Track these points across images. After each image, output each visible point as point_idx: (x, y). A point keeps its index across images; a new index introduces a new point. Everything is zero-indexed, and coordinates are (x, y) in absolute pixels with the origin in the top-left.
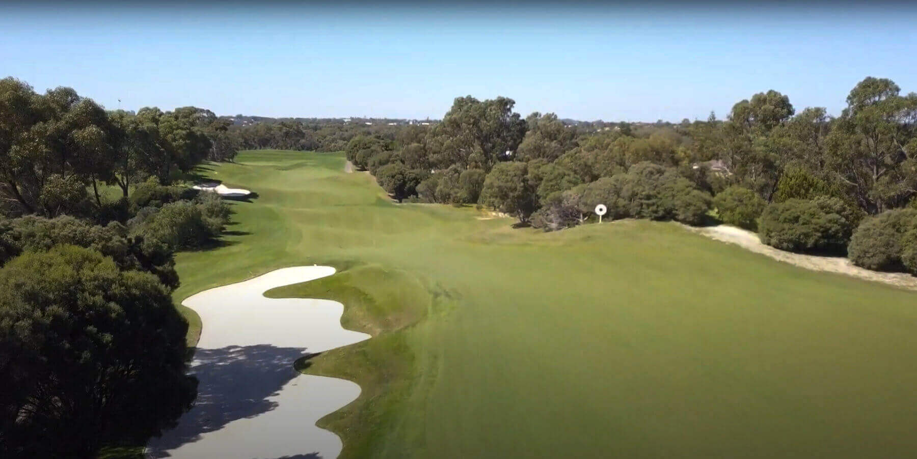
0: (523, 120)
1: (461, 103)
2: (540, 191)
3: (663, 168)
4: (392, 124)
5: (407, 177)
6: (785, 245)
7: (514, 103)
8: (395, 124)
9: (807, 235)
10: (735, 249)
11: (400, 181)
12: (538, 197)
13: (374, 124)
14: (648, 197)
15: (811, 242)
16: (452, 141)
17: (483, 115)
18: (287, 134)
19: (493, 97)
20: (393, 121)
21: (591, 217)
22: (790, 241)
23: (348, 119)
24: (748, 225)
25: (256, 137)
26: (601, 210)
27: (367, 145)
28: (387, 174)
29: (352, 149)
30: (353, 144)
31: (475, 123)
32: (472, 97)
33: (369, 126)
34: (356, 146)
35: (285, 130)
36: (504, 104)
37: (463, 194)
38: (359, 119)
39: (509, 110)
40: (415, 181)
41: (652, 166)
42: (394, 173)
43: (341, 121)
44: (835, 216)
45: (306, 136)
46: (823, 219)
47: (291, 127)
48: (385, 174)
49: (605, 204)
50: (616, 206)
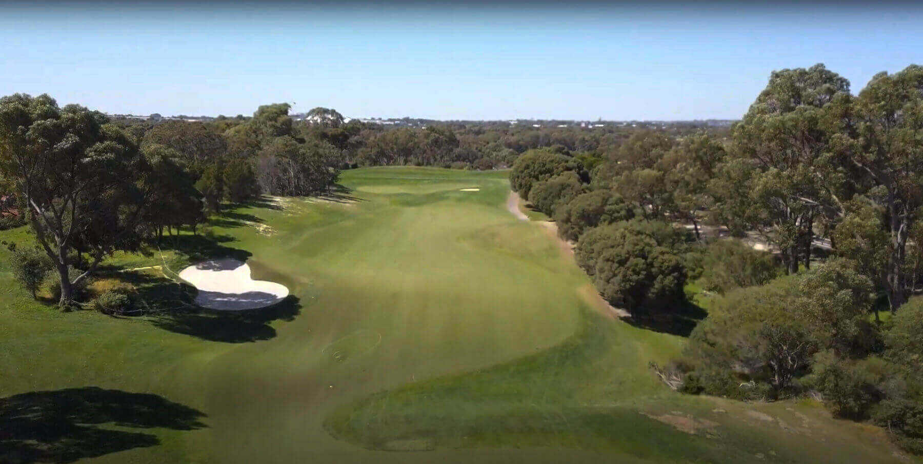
4: (562, 126)
5: (656, 264)
8: (565, 126)
11: (638, 274)
13: (543, 126)
18: (436, 141)
20: (563, 123)
23: (514, 121)
25: (395, 147)
27: (547, 166)
28: (607, 254)
29: (522, 172)
30: (524, 165)
33: (538, 129)
34: (527, 167)
35: (434, 136)
38: (526, 121)
40: (676, 274)
42: (623, 252)
43: (506, 124)
45: (461, 144)
47: (442, 133)
48: (599, 253)
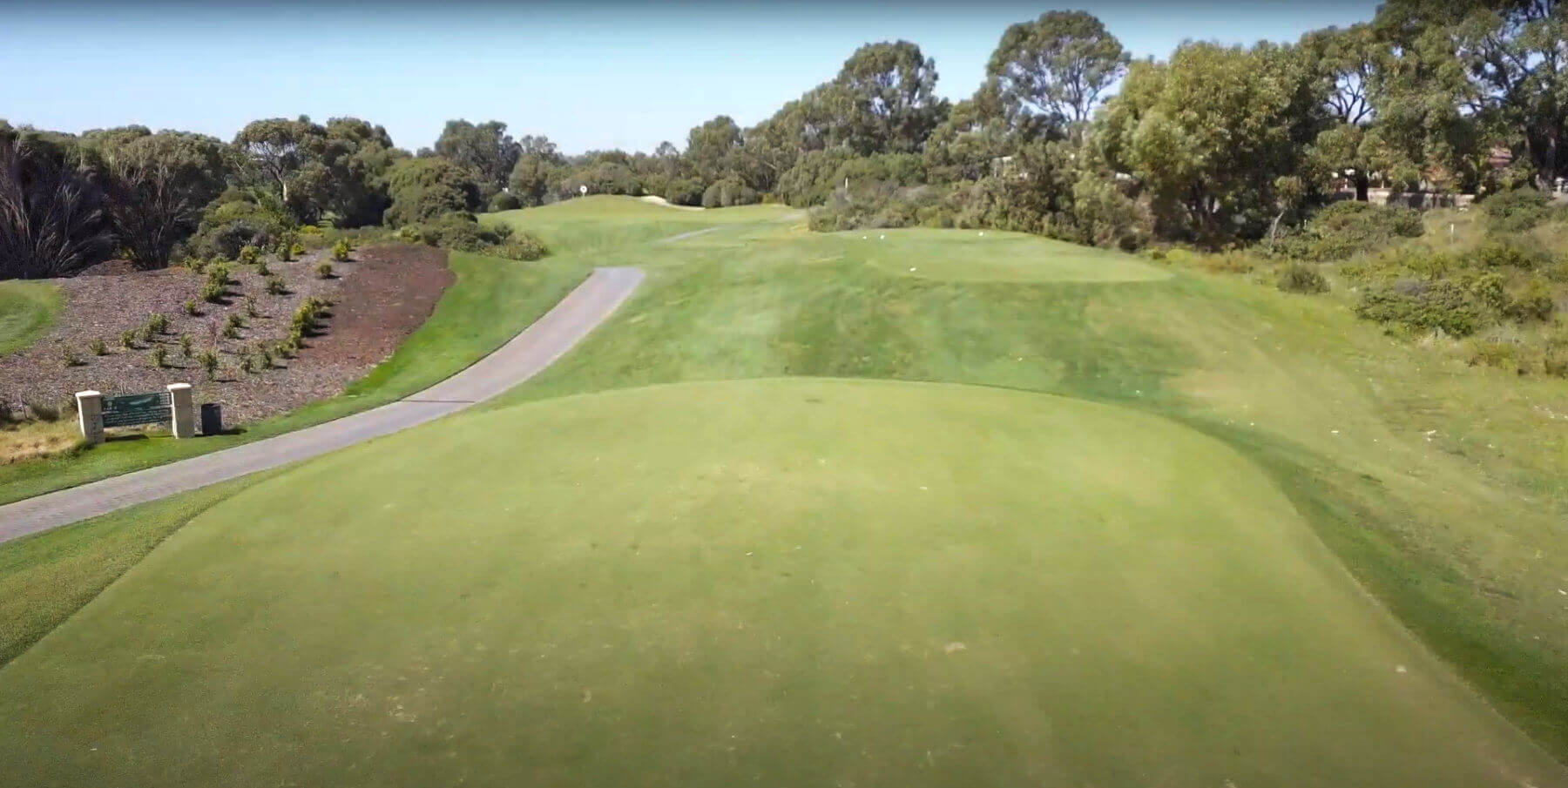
0: (517, 144)
2: (547, 183)
3: (617, 165)
6: (675, 201)
7: (506, 126)
9: (686, 196)
10: (653, 205)
12: (546, 187)
14: (610, 182)
15: (687, 200)
17: (479, 138)
19: (486, 121)
21: (579, 194)
22: (678, 199)
24: (660, 194)
26: (584, 189)
31: (473, 145)
36: (497, 127)
39: (501, 133)
41: (611, 164)
44: (699, 187)
46: (693, 187)
49: (585, 186)
50: (591, 187)
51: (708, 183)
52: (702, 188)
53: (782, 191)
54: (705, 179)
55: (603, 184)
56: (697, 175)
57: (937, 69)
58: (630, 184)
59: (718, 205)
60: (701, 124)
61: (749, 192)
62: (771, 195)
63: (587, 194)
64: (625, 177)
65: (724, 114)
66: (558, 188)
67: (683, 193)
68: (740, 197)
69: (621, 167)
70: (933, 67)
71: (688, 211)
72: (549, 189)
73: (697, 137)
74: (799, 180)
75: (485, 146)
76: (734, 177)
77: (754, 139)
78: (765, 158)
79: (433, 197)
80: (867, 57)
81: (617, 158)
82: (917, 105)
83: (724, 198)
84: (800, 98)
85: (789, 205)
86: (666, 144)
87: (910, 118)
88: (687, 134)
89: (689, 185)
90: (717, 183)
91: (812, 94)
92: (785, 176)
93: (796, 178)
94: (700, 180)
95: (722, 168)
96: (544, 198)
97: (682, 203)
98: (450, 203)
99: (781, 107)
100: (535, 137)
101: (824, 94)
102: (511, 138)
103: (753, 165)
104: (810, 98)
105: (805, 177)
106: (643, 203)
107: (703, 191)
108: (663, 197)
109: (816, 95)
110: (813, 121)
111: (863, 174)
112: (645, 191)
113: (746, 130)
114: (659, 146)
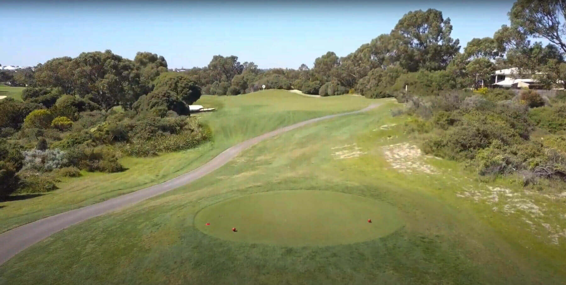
0: (242, 65)
1: (216, 58)
2: (248, 83)
3: (279, 75)
6: (306, 92)
7: (237, 58)
9: (311, 90)
10: (295, 94)
12: (247, 85)
14: (276, 83)
15: (312, 92)
16: (214, 73)
17: (226, 63)
19: (229, 56)
21: (261, 89)
22: (307, 92)
24: (299, 89)
26: (264, 86)
31: (223, 66)
32: (221, 55)
36: (234, 59)
37: (221, 91)
39: (236, 61)
41: (277, 75)
44: (318, 85)
46: (315, 86)
49: (265, 85)
50: (268, 85)
51: (322, 83)
52: (320, 86)
53: (360, 88)
54: (321, 81)
55: (273, 84)
56: (318, 80)
57: (452, 23)
58: (285, 84)
59: (326, 95)
60: (320, 57)
61: (342, 88)
62: (353, 89)
63: (265, 88)
64: (283, 80)
65: (331, 51)
66: (253, 86)
67: (309, 88)
68: (338, 91)
69: (282, 76)
70: (449, 23)
71: (313, 97)
72: (249, 86)
73: (318, 62)
74: (370, 83)
75: (227, 66)
76: (335, 81)
77: (345, 62)
78: (351, 72)
79: (157, 96)
80: (412, 17)
81: (279, 72)
82: (440, 43)
83: (330, 91)
84: (370, 43)
85: (363, 95)
86: (303, 65)
87: (435, 50)
88: (314, 61)
89: (312, 84)
90: (327, 83)
91: (376, 40)
92: (361, 80)
93: (369, 82)
94: (318, 82)
95: (329, 77)
96: (247, 90)
97: (309, 93)
98: (166, 100)
99: (359, 47)
100: (249, 62)
101: (382, 40)
102: (240, 63)
103: (344, 75)
104: (375, 42)
105: (373, 82)
106: (290, 93)
107: (320, 87)
108: (300, 90)
109: (378, 40)
110: (376, 54)
111: (416, 83)
112: (292, 87)
113: (342, 58)
114: (300, 66)
